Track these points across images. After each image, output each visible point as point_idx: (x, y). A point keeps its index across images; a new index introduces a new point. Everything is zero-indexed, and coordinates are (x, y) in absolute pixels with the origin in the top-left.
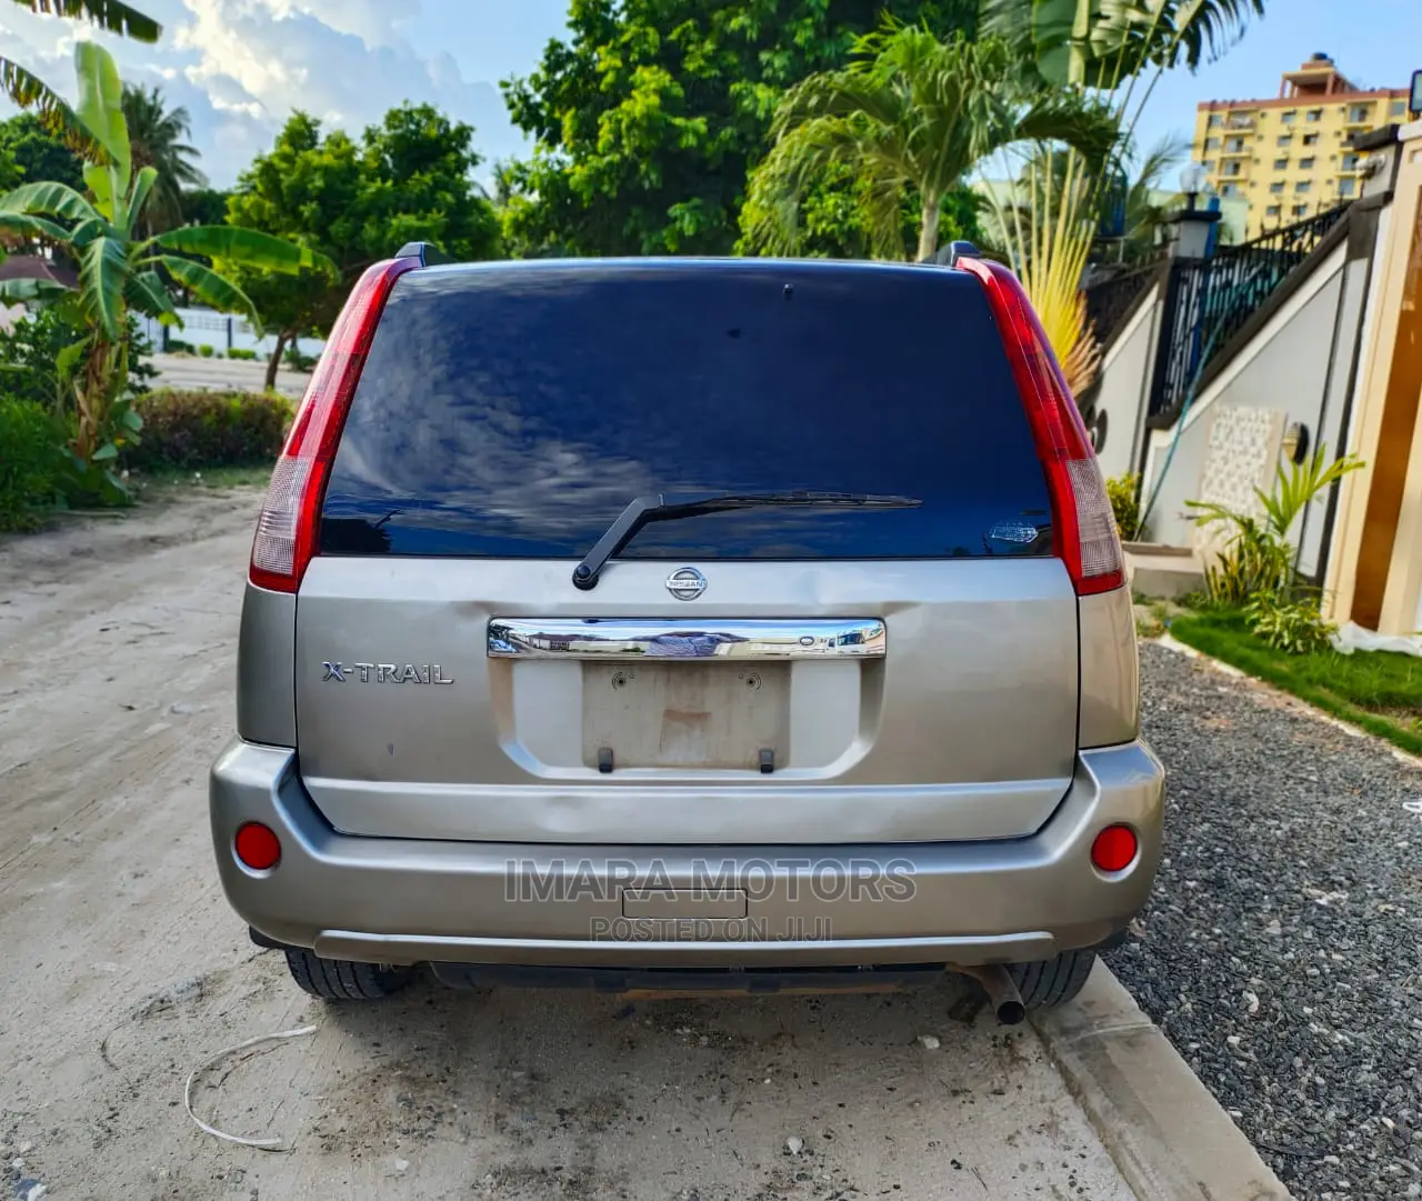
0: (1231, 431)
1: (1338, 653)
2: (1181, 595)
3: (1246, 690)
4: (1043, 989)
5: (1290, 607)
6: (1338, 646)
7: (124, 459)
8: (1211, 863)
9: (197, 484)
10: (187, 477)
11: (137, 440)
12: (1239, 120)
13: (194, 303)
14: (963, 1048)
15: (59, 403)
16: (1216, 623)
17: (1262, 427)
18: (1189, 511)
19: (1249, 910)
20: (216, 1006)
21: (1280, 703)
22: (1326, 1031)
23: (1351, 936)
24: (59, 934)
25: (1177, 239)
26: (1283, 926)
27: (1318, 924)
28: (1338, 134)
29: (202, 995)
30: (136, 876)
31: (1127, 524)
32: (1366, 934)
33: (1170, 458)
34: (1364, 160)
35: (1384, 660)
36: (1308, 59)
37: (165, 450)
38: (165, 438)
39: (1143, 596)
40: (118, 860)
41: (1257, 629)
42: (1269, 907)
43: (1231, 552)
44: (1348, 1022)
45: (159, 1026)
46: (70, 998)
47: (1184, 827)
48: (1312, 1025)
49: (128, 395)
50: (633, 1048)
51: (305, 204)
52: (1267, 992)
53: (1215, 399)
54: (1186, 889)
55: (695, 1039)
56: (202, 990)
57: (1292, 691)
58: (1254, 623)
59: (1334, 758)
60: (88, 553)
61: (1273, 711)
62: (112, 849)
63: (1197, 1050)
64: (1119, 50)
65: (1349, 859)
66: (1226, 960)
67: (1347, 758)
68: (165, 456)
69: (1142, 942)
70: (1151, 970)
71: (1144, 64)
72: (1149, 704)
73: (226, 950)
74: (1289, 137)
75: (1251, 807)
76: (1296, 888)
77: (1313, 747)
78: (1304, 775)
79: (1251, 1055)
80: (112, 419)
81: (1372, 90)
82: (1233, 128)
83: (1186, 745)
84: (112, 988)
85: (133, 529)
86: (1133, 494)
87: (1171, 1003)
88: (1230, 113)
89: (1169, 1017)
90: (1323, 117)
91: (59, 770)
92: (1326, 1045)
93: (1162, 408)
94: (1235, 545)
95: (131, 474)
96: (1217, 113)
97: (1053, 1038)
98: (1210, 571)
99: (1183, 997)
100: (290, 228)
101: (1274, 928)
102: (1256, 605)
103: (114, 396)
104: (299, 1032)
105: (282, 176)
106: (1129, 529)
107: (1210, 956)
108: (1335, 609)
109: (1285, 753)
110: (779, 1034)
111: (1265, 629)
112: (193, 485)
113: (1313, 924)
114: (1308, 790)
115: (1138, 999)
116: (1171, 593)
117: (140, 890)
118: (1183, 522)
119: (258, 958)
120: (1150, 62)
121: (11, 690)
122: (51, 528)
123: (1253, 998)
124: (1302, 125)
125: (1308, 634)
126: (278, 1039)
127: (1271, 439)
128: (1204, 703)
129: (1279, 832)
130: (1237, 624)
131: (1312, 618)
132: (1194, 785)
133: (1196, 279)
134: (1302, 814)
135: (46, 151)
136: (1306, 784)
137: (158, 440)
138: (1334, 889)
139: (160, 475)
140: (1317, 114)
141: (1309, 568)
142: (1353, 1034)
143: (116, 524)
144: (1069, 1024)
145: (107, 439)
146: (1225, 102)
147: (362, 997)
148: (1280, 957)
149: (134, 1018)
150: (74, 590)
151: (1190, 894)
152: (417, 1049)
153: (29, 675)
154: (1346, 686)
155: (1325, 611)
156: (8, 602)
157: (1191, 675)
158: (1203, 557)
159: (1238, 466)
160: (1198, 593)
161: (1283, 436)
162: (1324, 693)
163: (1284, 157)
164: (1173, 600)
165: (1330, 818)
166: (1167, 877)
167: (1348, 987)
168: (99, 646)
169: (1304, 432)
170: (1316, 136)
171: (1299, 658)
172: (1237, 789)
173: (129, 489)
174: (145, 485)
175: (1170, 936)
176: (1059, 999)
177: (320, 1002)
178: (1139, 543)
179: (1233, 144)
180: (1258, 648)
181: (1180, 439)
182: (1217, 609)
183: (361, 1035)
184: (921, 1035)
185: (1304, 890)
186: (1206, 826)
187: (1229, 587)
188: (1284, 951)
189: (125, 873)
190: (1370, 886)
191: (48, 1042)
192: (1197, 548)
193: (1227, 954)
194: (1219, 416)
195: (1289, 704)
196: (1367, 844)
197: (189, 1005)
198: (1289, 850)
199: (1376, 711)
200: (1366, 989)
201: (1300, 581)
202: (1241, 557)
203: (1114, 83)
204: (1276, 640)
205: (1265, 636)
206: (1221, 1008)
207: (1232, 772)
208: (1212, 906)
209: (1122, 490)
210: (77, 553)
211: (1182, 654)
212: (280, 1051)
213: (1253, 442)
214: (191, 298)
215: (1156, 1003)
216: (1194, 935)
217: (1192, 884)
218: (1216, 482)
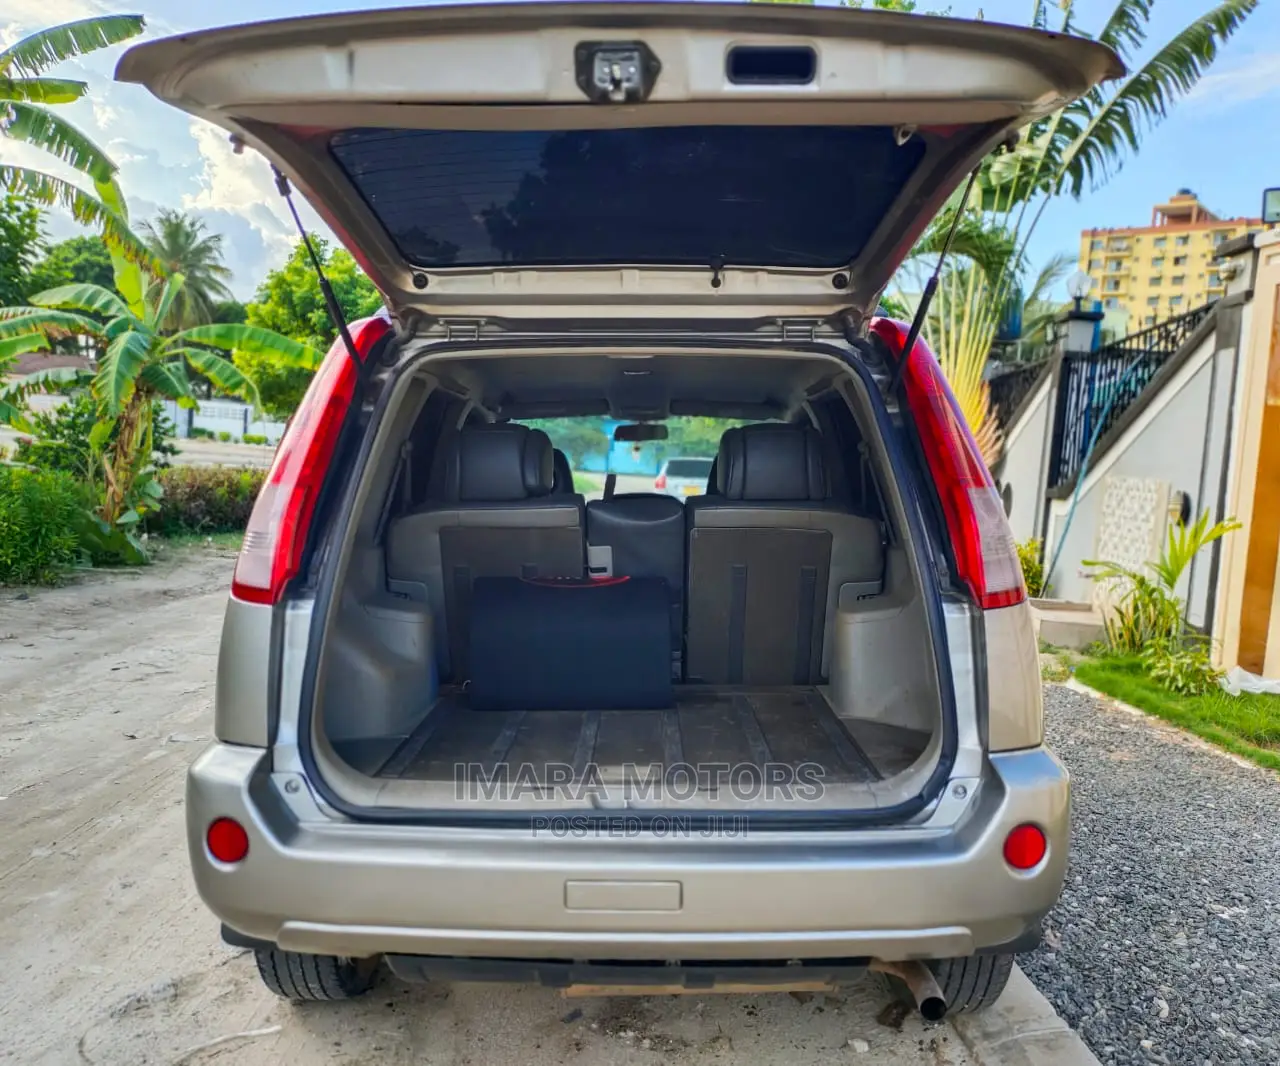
0: (1122, 500)
1: (1227, 694)
2: (1083, 645)
3: (1146, 727)
4: (966, 993)
5: (1182, 653)
6: (1227, 688)
7: (145, 523)
8: (1120, 881)
9: (209, 547)
10: (200, 541)
11: (157, 507)
12: (1117, 245)
13: (216, 397)
14: (891, 1051)
15: (90, 475)
16: (1116, 668)
17: (1149, 495)
18: (1087, 570)
19: (1156, 924)
20: (189, 1006)
21: (1178, 739)
22: (1234, 1036)
23: (1253, 948)
24: (50, 939)
25: (1066, 336)
26: (1188, 937)
27: (1221, 936)
28: (1204, 256)
29: (176, 996)
30: (125, 886)
31: (1032, 583)
32: (1267, 946)
33: (1069, 524)
34: (1227, 264)
35: (1270, 701)
36: (1174, 194)
37: (182, 518)
38: (181, 505)
39: (1049, 646)
40: (110, 872)
41: (1153, 673)
42: (1175, 920)
43: (1127, 606)
44: (1255, 1027)
45: (134, 1024)
46: (55, 996)
47: (1092, 847)
48: (1219, 1029)
49: (151, 468)
50: (579, 1050)
51: (312, 311)
52: (1176, 998)
53: (1106, 472)
54: (1097, 904)
55: (638, 1041)
56: (177, 991)
57: (1188, 728)
58: (1150, 668)
59: (1229, 787)
60: (107, 604)
61: (1171, 745)
62: (104, 863)
63: (1113, 1053)
64: (1012, 180)
65: (1247, 878)
66: (1137, 969)
67: (1241, 788)
68: (181, 522)
69: (1058, 953)
70: (1067, 978)
71: (1033, 192)
72: (1058, 738)
73: (203, 955)
74: (1163, 258)
75: (1155, 830)
76: (1200, 903)
77: (1209, 778)
78: (1203, 803)
79: (1163, 1057)
80: (136, 490)
81: (1232, 220)
82: (1112, 251)
83: (1093, 775)
84: (94, 989)
85: (147, 583)
86: (1037, 557)
87: (1086, 1009)
88: (1109, 239)
89: (1085, 1023)
90: (1190, 241)
91: (64, 791)
92: (1235, 1049)
93: (1060, 479)
94: (1130, 601)
95: (149, 538)
96: (1097, 239)
97: (976, 1042)
98: (1109, 623)
99: (1097, 1004)
100: (299, 331)
101: (1181, 940)
102: (1151, 651)
103: (139, 469)
104: (265, 1031)
105: (294, 288)
106: (1035, 587)
107: (1121, 965)
108: (1223, 655)
109: (1184, 782)
110: (718, 1038)
111: (1160, 673)
112: (205, 547)
113: (1217, 936)
114: (1207, 816)
115: (1056, 1006)
116: (1074, 642)
117: (127, 899)
118: (1083, 580)
119: (233, 961)
120: (1039, 190)
121: (25, 721)
122: (74, 582)
123: (1164, 1004)
124: (1172, 248)
125: (1200, 677)
126: (244, 1037)
127: (1158, 505)
128: (1107, 738)
129: (1181, 853)
130: (1134, 669)
131: (1203, 663)
132: (1102, 810)
133: (1085, 369)
134: (1202, 837)
135: (97, 269)
136: (1205, 811)
137: (176, 508)
138: (1235, 905)
139: (176, 538)
140: (1185, 240)
141: (1197, 619)
142: (1261, 1039)
143: (133, 579)
144: (991, 1029)
145: (130, 506)
146: (1104, 230)
147: (325, 998)
148: (1187, 967)
149: (112, 1016)
150: (91, 635)
151: (1101, 909)
152: (376, 1049)
153: (43, 708)
154: (1237, 723)
155: (1214, 658)
156: (31, 645)
157: (1095, 714)
158: (1103, 612)
159: (1130, 530)
160: (1099, 643)
161: (1169, 503)
162: (1218, 730)
163: (1157, 275)
164: (1076, 649)
165: (1228, 841)
166: (1079, 893)
167: (1252, 994)
168: (108, 683)
169: (1186, 500)
170: (1185, 257)
171: (1193, 699)
172: (1142, 815)
173: (148, 550)
174: (162, 547)
175: (1083, 947)
176: (980, 1003)
177: (287, 1003)
178: (1044, 599)
179: (1114, 264)
180: (1156, 690)
181: (1076, 509)
182: (1117, 657)
183: (324, 1035)
184: (852, 1038)
185: (1206, 905)
186: (1114, 847)
187: (1126, 637)
188: (1191, 961)
189: (115, 883)
190: (1267, 901)
191: (29, 1039)
192: (1096, 604)
193: (1138, 964)
194: (1110, 487)
195: (1186, 739)
196: (1263, 864)
197: (163, 1005)
198: (1192, 869)
199: (1265, 747)
200: (1269, 997)
201: (1189, 629)
202: (1136, 609)
203: (1008, 208)
204: (1171, 683)
205: (1160, 679)
206: (1134, 1014)
207: (1136, 799)
208: (1122, 919)
209: (1027, 552)
210: (97, 604)
211: (1087, 695)
212: (246, 1048)
213: (1142, 508)
214: (214, 392)
215: (1072, 1009)
216: (1106, 946)
217: (1103, 900)
218: (1110, 546)
